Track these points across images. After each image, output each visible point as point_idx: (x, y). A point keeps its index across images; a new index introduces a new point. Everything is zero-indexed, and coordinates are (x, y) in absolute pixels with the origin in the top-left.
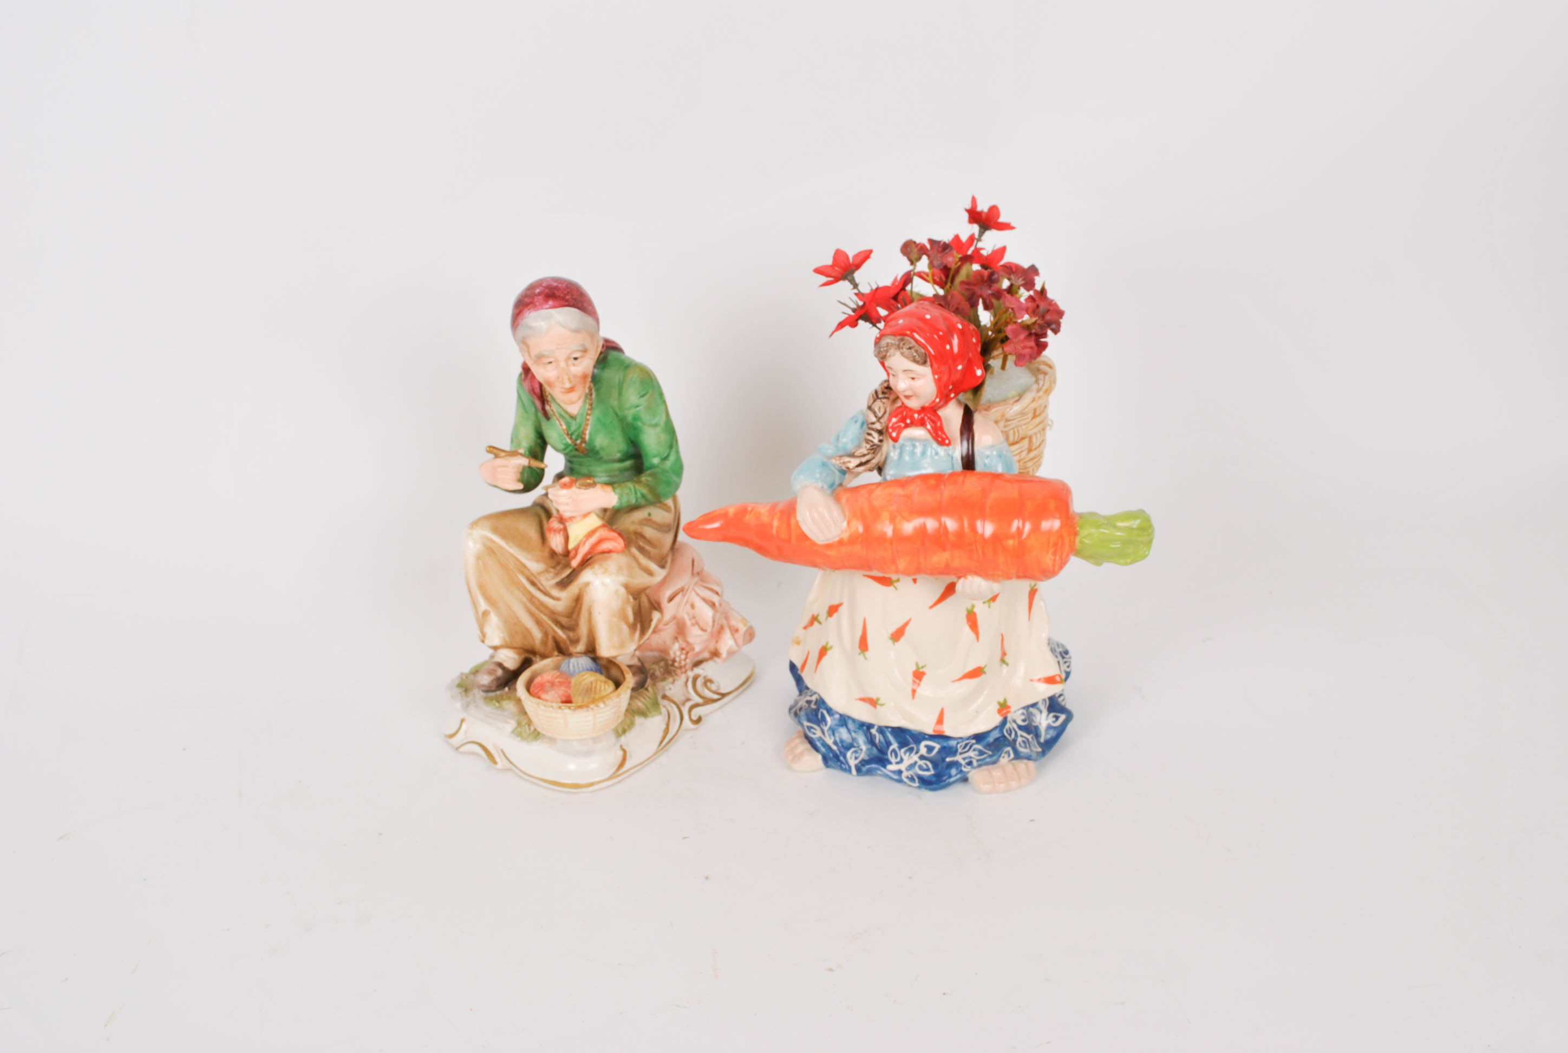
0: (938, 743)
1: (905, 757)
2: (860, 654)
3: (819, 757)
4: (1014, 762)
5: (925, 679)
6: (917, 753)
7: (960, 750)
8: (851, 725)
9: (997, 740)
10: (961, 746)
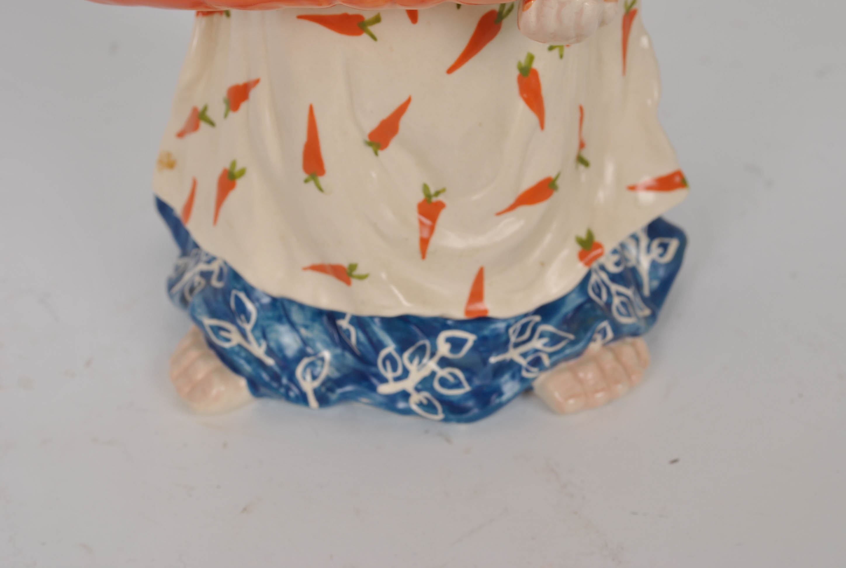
0: (472, 332)
1: (412, 367)
2: (306, 181)
3: (243, 383)
4: (613, 345)
5: (443, 217)
6: (433, 355)
7: (513, 339)
8: (297, 316)
9: (579, 308)
10: (514, 331)
